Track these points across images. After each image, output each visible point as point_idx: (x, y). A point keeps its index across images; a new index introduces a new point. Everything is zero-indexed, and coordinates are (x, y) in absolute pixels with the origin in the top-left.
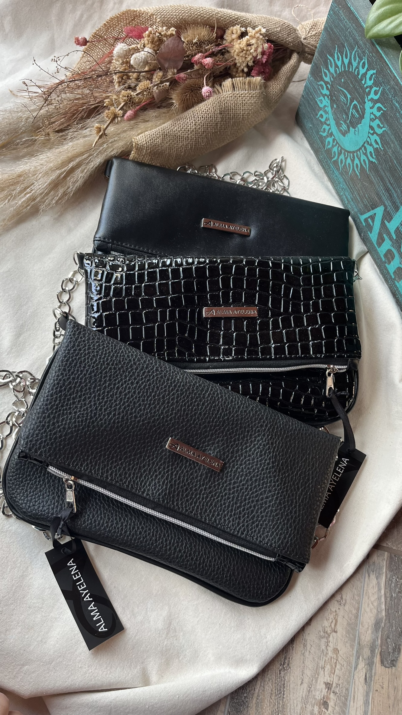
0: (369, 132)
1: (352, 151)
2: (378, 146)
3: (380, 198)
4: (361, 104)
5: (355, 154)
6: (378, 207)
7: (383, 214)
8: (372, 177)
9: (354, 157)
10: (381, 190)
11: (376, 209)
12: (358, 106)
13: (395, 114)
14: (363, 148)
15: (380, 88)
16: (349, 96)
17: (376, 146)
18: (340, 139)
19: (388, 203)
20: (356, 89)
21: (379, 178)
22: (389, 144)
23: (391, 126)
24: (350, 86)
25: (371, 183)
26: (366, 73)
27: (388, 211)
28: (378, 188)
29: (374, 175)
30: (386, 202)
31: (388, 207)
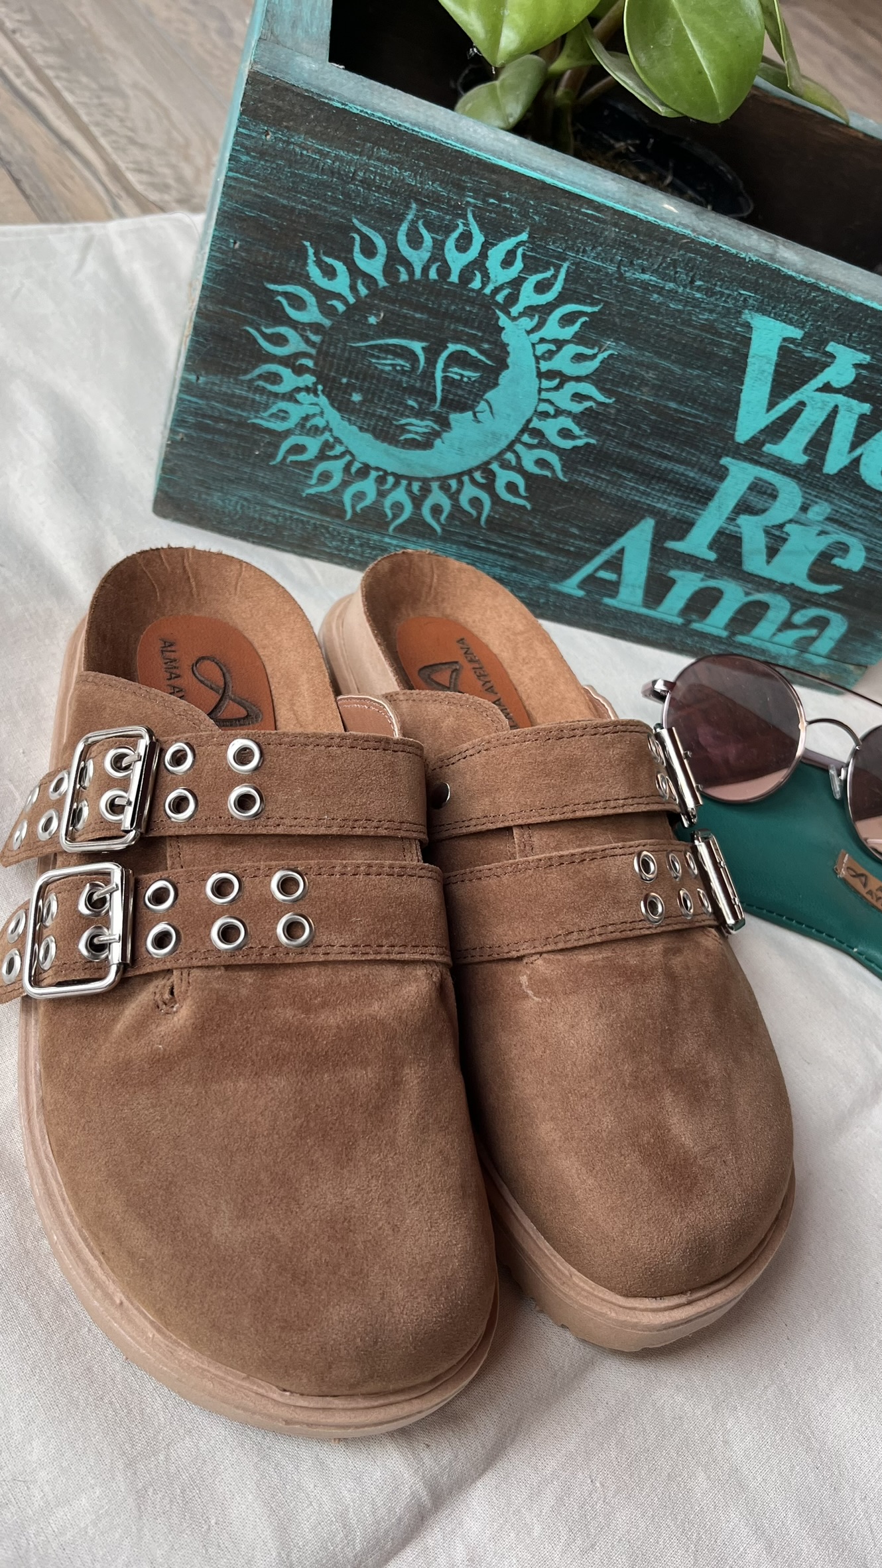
0: (540, 390)
2: (588, 404)
3: (635, 507)
4: (482, 340)
6: (627, 530)
7: (655, 534)
8: (587, 480)
10: (632, 488)
12: (473, 352)
13: (644, 302)
14: (525, 438)
15: (558, 268)
16: (417, 347)
17: (577, 408)
18: (409, 465)
19: (668, 502)
20: (446, 315)
21: (614, 470)
22: (635, 378)
23: (630, 336)
24: (414, 318)
25: (587, 492)
26: (483, 255)
27: (674, 518)
28: (618, 490)
29: (591, 471)
30: (659, 505)
31: (671, 509)
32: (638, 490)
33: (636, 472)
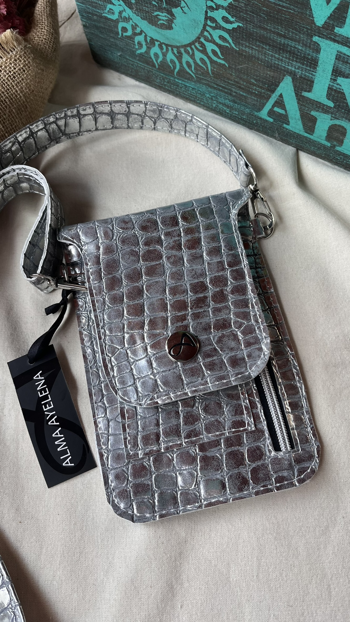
1: (194, 39)
3: (276, 69)
5: (202, 40)
7: (295, 86)
8: (247, 49)
9: (203, 45)
10: (272, 56)
11: (279, 89)
14: (209, 22)
19: (294, 66)
21: (258, 43)
25: (250, 58)
27: (301, 77)
28: (265, 57)
29: (247, 44)
30: (290, 68)
31: (297, 70)
32: (275, 57)
33: (270, 45)
